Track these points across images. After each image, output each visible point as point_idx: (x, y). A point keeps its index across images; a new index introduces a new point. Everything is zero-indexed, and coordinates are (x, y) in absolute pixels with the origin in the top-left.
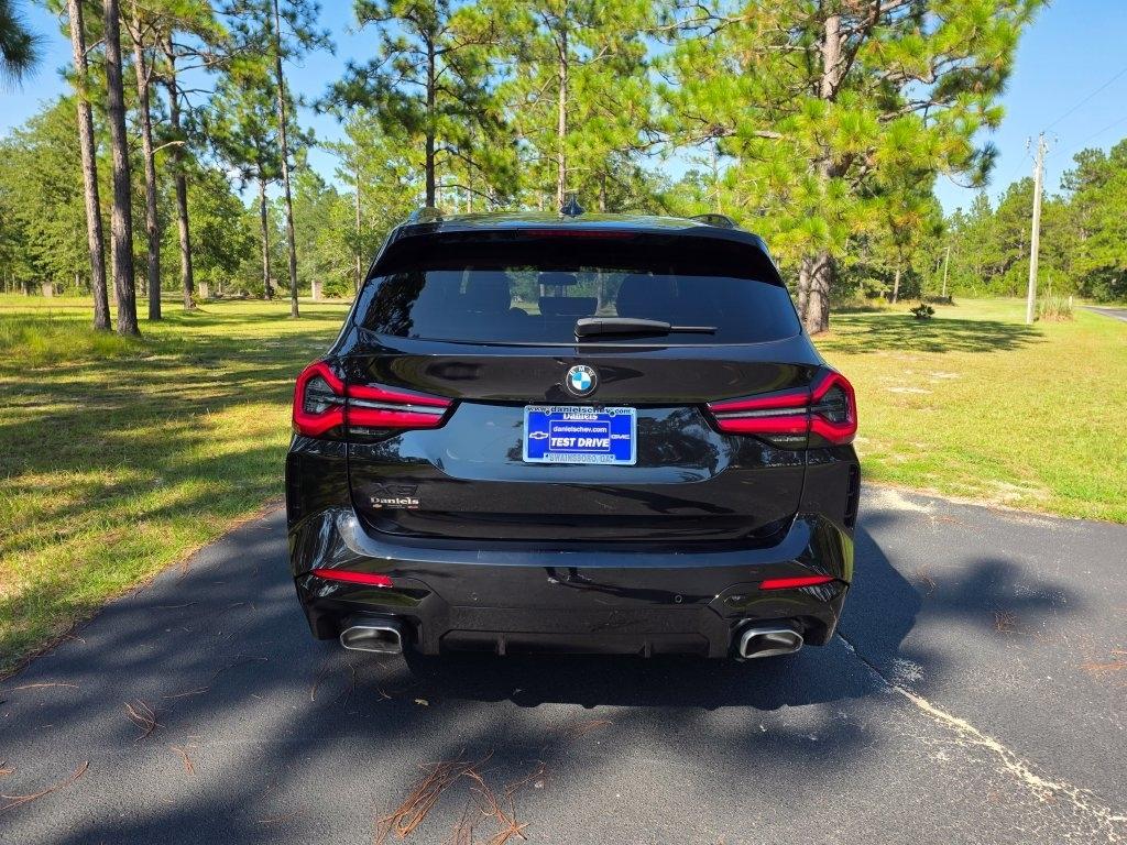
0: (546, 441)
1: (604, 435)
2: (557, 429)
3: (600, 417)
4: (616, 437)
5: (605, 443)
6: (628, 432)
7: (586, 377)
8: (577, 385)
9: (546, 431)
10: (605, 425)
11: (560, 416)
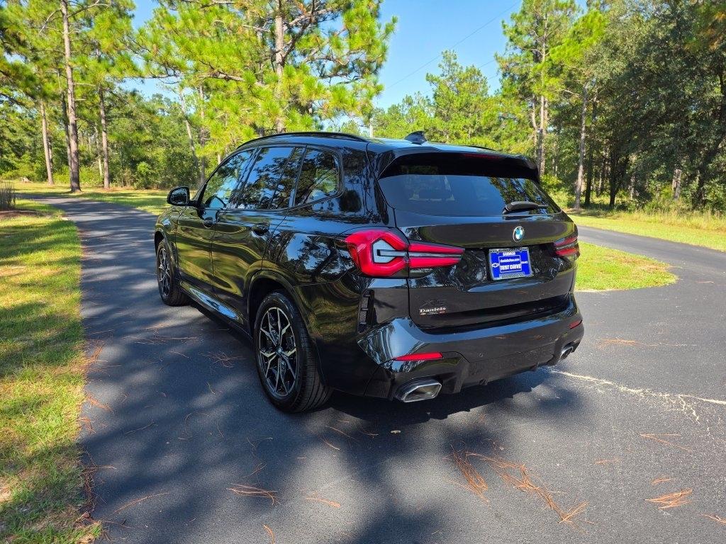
0: (499, 267)
1: (518, 263)
2: (502, 261)
3: (517, 253)
4: (523, 263)
5: (519, 266)
6: (527, 260)
7: (521, 232)
8: (518, 237)
9: (498, 262)
10: (518, 257)
11: (501, 254)
